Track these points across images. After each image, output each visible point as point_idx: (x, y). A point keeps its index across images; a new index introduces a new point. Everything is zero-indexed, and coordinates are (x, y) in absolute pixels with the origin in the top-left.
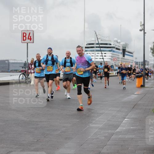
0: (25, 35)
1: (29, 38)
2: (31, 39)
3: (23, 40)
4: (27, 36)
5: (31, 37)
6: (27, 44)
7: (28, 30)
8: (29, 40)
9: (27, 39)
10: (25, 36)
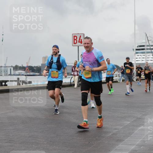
0: (75, 38)
1: (80, 41)
2: (81, 42)
3: (74, 43)
4: (78, 40)
5: (81, 40)
6: (78, 47)
7: (78, 34)
8: (80, 43)
9: (78, 42)
10: (76, 40)
